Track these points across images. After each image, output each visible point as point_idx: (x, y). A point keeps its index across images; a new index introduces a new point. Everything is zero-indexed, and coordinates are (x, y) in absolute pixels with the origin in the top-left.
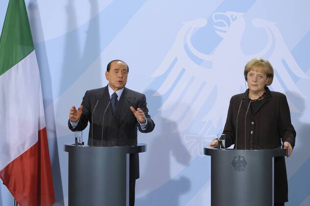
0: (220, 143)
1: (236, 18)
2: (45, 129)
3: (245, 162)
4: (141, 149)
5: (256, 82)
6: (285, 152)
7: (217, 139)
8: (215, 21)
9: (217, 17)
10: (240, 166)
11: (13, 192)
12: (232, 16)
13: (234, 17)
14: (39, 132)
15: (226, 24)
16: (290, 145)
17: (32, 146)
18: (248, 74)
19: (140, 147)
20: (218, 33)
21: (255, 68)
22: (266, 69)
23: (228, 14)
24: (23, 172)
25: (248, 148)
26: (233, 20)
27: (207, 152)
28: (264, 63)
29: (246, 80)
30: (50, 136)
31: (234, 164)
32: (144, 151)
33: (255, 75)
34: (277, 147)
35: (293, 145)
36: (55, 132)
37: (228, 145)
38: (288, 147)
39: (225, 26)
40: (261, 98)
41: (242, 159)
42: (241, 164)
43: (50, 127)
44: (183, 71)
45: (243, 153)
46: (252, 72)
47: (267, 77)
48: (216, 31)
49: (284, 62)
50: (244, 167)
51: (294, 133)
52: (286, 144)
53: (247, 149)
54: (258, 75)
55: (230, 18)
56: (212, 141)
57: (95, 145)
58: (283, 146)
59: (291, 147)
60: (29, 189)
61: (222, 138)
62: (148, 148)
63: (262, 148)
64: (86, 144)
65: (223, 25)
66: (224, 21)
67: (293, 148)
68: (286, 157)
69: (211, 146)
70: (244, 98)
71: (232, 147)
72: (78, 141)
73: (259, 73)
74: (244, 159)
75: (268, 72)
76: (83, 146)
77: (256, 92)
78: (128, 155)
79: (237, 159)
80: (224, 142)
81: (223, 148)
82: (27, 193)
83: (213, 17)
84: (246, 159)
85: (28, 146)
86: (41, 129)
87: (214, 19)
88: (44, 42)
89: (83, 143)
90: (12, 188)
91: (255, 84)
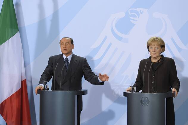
0: (133, 89)
1: (143, 12)
2: (25, 80)
3: (148, 101)
4: (84, 92)
5: (154, 52)
6: (173, 95)
7: (131, 87)
8: (130, 14)
9: (131, 11)
10: (146, 103)
11: (6, 119)
12: (140, 11)
13: (142, 12)
14: (22, 82)
15: (137, 16)
16: (176, 90)
17: (17, 90)
18: (150, 47)
19: (84, 91)
20: (132, 21)
21: (153, 43)
22: (159, 43)
23: (138, 10)
24: (12, 107)
25: (151, 92)
26: (141, 13)
27: (125, 94)
28: (158, 40)
29: (149, 51)
30: (28, 85)
31: (141, 102)
32: (86, 94)
33: (154, 48)
34: (168, 92)
35: (178, 90)
36: (31, 82)
37: (138, 90)
38: (175, 91)
39: (136, 17)
40: (158, 61)
41: (146, 99)
42: (146, 102)
43: (28, 79)
44: (110, 44)
45: (147, 95)
46: (152, 46)
47: (161, 47)
48: (131, 20)
49: (172, 39)
50: (148, 104)
51: (179, 83)
52: (174, 90)
53: (149, 93)
54: (155, 48)
55: (140, 12)
56: (128, 88)
57: (56, 90)
58: (172, 91)
59: (176, 92)
60: (15, 117)
61: (134, 86)
62: (89, 92)
63: (159, 92)
64: (50, 90)
65: (134, 16)
66: (135, 14)
67: (178, 92)
68: (173, 98)
69: (128, 91)
70: (148, 61)
71: (141, 91)
72: (46, 88)
73: (156, 46)
74: (148, 99)
75: (161, 45)
76: (49, 91)
77: (155, 58)
78: (76, 96)
79: (143, 99)
80: (135, 88)
81: (135, 92)
82: (14, 120)
83: (129, 11)
84: (149, 99)
85: (14, 91)
86: (23, 80)
87: (130, 13)
88: (25, 27)
89: (49, 89)
90: (5, 116)
91: (154, 53)
